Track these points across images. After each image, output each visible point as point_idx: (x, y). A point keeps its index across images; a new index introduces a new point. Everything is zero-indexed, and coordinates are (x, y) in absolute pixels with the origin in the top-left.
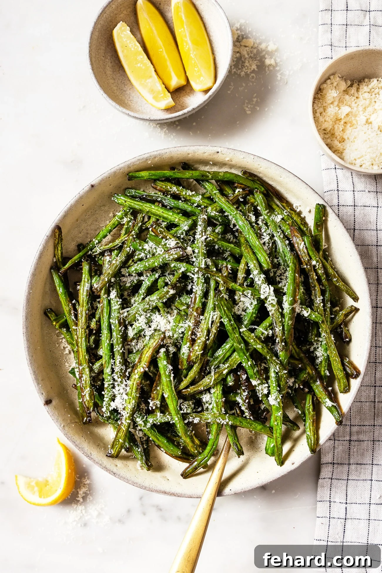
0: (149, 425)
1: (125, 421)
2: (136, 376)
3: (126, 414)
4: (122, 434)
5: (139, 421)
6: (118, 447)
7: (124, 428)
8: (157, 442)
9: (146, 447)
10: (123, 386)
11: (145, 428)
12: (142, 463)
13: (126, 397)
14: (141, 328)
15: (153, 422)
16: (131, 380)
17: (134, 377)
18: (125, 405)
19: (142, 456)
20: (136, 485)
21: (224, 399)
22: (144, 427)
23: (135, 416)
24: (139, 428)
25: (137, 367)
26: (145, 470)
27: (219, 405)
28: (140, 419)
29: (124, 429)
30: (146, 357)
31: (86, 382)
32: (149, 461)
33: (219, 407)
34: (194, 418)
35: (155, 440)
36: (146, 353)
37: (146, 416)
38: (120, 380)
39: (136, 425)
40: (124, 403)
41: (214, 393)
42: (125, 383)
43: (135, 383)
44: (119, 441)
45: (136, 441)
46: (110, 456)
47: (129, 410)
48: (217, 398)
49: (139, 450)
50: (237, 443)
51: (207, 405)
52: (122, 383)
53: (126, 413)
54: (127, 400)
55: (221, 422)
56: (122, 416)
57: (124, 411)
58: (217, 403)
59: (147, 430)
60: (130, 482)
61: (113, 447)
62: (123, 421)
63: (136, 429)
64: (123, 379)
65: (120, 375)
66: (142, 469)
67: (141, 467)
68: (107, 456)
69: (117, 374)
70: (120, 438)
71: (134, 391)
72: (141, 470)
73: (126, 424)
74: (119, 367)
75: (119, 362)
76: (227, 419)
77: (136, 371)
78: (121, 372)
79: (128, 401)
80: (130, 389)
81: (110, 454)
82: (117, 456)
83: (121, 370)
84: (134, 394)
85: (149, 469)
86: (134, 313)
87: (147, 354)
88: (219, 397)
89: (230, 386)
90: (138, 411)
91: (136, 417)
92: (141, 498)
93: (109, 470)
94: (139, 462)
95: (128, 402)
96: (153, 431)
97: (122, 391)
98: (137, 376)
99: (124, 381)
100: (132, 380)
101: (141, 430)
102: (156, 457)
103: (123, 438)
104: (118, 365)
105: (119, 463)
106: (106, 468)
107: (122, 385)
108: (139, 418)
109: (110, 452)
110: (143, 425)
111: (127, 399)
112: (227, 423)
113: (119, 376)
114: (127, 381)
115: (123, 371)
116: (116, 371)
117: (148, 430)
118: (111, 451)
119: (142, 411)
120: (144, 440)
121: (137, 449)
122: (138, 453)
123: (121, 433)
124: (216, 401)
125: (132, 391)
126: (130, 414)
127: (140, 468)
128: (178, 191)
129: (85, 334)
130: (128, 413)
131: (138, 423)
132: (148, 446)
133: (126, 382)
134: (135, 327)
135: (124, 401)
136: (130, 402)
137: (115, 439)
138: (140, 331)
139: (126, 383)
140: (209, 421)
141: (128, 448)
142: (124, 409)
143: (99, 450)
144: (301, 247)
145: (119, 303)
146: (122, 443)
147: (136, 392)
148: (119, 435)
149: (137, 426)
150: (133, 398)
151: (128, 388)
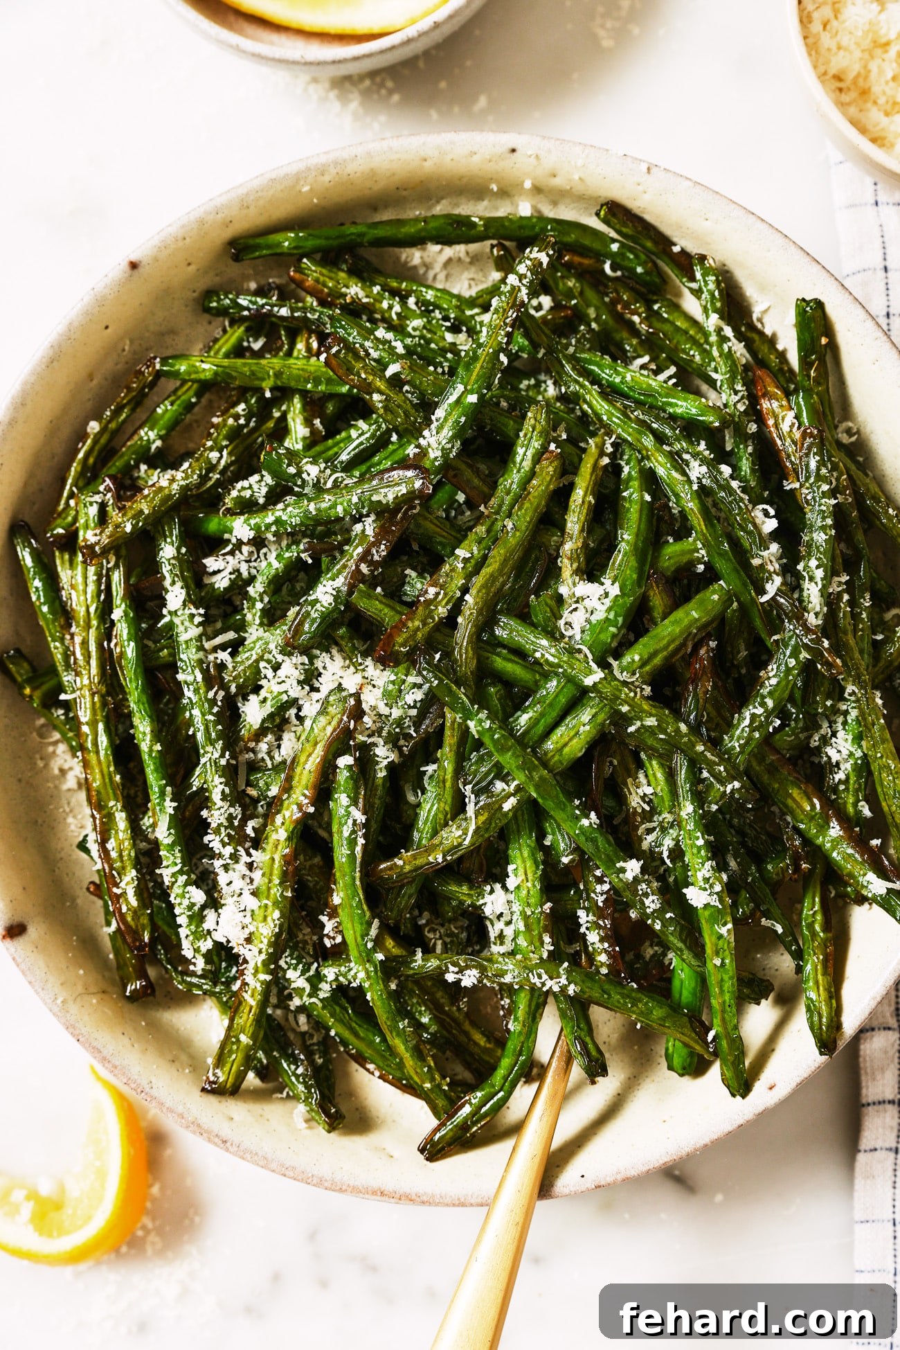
0: (325, 990)
1: (254, 980)
2: (279, 834)
3: (254, 956)
4: (246, 1019)
5: (296, 978)
6: (236, 1058)
7: (251, 1000)
8: (355, 1045)
9: (320, 1061)
10: (241, 868)
11: (313, 1000)
12: (312, 1110)
13: (251, 903)
14: (285, 698)
15: (336, 979)
16: (264, 850)
17: (274, 837)
18: (252, 928)
19: (308, 1087)
20: (291, 1174)
21: (549, 905)
22: (310, 996)
23: (282, 963)
24: (296, 1002)
25: (282, 805)
26: (320, 1130)
27: (535, 926)
28: (299, 973)
29: (253, 1003)
30: (306, 772)
31: (121, 856)
32: (331, 1102)
33: (535, 933)
34: (461, 971)
35: (347, 1035)
36: (307, 760)
37: (316, 965)
38: (229, 850)
39: (286, 992)
40: (248, 920)
41: (518, 887)
42: (245, 859)
43: (277, 857)
44: (238, 1041)
45: (289, 1044)
46: (213, 1092)
47: (266, 941)
48: (529, 905)
49: (300, 1071)
50: (588, 1039)
51: (499, 925)
52: (237, 862)
53: (256, 951)
54: (257, 912)
55: (543, 984)
56: (246, 961)
57: (249, 947)
58: (526, 918)
59: (320, 1005)
60: (273, 1166)
61: (220, 1061)
62: (249, 978)
63: (287, 1008)
64: (239, 848)
65: (229, 835)
66: (310, 1128)
67: (307, 1121)
68: (203, 1090)
69: (220, 834)
70: (243, 1031)
71: (277, 881)
72: (308, 1132)
73: (258, 985)
74: (222, 811)
75: (219, 796)
76: (564, 977)
77: (279, 819)
78: (231, 826)
79: (259, 914)
80: (263, 875)
81: (215, 1083)
82: (232, 1091)
83: (230, 818)
84: (276, 891)
85: (331, 1128)
86: (254, 657)
87: (309, 763)
88: (532, 901)
89: (566, 866)
90: (291, 948)
91: (285, 967)
92: (312, 1236)
93: (209, 1132)
94: (301, 1108)
95: (261, 918)
96: (338, 1009)
97: (238, 884)
98: (282, 835)
99: (242, 852)
100: (269, 847)
101: (302, 1009)
102: (351, 1094)
103: (249, 1030)
104: (219, 803)
105: (236, 1109)
106: (199, 1126)
107: (236, 866)
108: (295, 969)
109: (212, 1078)
110: (308, 990)
111: (255, 908)
112: (564, 989)
113: (226, 840)
114: (252, 851)
115: (236, 823)
116: (214, 825)
117: (324, 1007)
118: (214, 1075)
119: (303, 949)
120: (315, 1040)
121: (293, 1067)
122: (297, 1079)
123: (245, 1016)
124: (523, 913)
125: (270, 881)
126: (268, 954)
127: (305, 1125)
128: (367, 296)
129: (103, 710)
130: (260, 952)
131: (293, 985)
132: (328, 1061)
133: (249, 855)
134: (268, 695)
135: (248, 914)
136: (265, 918)
137: (227, 1037)
138: (283, 707)
139: (249, 860)
140: (508, 979)
141: (266, 1068)
142: (249, 940)
143: (175, 1073)
144: (785, 427)
145: (198, 619)
146: (249, 1048)
147: (281, 884)
148: (239, 1021)
149: (290, 997)
150: (274, 904)
151: (257, 875)
